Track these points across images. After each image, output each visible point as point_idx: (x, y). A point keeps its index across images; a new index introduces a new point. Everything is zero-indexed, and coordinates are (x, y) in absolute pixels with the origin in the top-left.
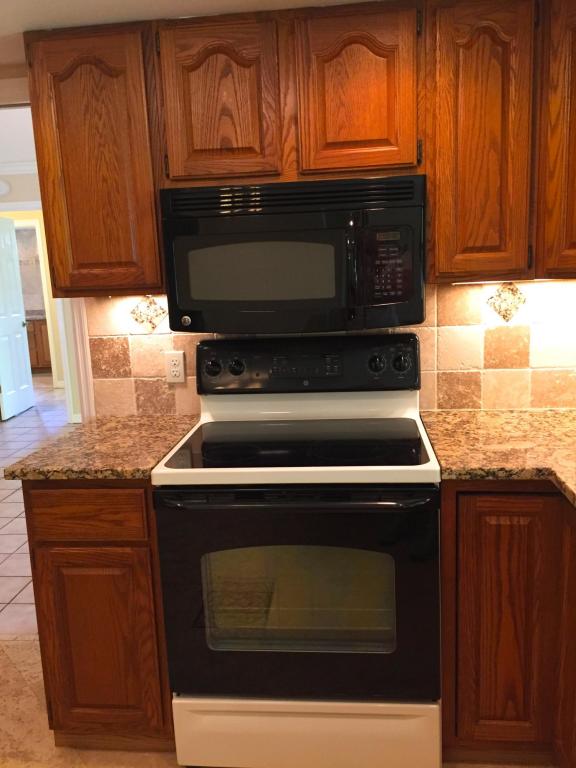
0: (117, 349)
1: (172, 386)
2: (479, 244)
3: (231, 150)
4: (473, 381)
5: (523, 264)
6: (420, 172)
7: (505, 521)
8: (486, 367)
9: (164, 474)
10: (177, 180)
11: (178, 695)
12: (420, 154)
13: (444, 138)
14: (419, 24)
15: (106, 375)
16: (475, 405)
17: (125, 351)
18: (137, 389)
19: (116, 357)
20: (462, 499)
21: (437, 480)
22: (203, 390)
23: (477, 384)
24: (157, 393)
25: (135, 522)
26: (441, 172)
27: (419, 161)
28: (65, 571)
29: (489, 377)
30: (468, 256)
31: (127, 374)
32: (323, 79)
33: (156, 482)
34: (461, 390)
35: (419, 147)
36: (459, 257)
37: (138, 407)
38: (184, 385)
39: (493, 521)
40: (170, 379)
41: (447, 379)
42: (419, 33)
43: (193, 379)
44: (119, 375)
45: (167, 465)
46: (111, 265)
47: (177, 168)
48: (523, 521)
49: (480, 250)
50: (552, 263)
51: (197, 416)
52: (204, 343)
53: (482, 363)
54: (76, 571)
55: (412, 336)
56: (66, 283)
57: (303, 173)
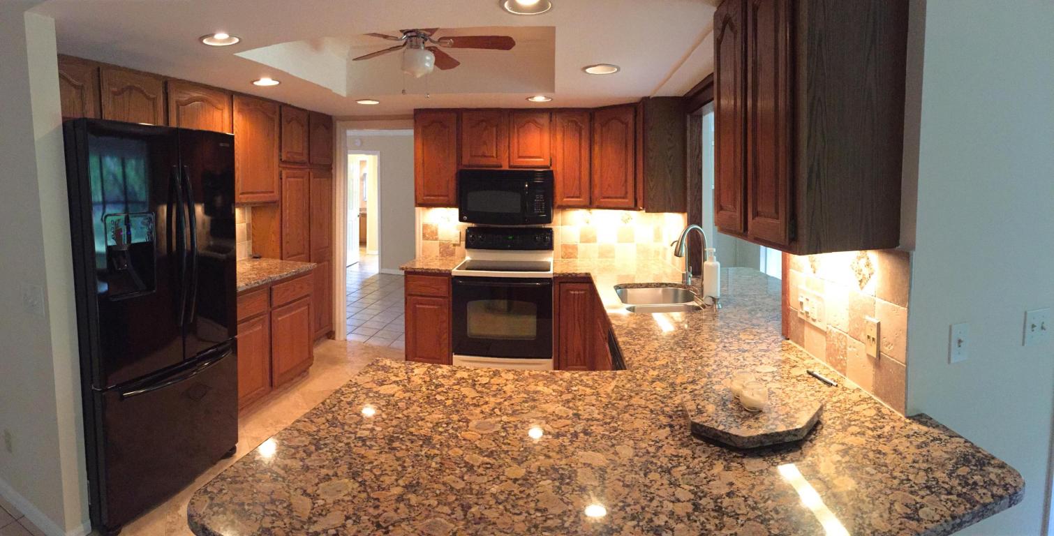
0: (433, 229)
1: (454, 245)
2: (572, 195)
3: (485, 156)
4: (575, 248)
5: (588, 204)
6: (551, 169)
7: (577, 292)
8: (581, 242)
9: (455, 272)
10: (466, 166)
11: (455, 354)
12: (551, 162)
13: (560, 156)
14: (551, 117)
15: (428, 239)
16: (576, 258)
17: (437, 230)
18: (440, 245)
19: (432, 232)
20: (562, 285)
21: (552, 276)
22: (468, 246)
23: (577, 249)
24: (448, 248)
25: (444, 289)
26: (558, 169)
27: (551, 165)
28: (417, 306)
29: (581, 247)
30: (568, 199)
31: (436, 239)
32: (519, 135)
33: (453, 274)
34: (570, 252)
35: (551, 160)
36: (565, 199)
37: (440, 253)
38: (459, 245)
39: (572, 292)
40: (454, 242)
41: (565, 247)
42: (551, 121)
43: (463, 243)
44: (433, 240)
45: (458, 269)
46: (438, 196)
47: (465, 161)
48: (583, 292)
49: (573, 197)
50: (596, 204)
51: (464, 257)
52: (469, 228)
53: (579, 241)
54: (421, 306)
55: (551, 229)
56: (420, 201)
57: (510, 167)
